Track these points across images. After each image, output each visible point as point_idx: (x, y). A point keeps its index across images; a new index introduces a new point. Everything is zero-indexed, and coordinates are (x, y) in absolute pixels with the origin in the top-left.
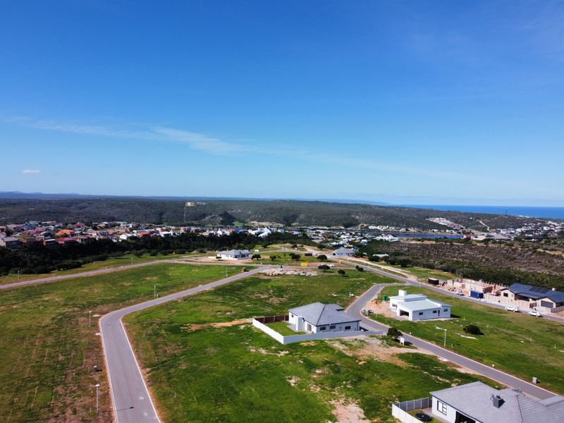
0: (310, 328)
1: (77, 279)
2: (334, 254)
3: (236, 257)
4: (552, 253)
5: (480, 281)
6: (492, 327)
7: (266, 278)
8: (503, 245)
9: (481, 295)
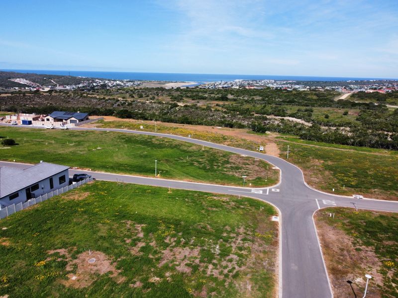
4: (91, 96)
8: (62, 94)
9: (30, 123)
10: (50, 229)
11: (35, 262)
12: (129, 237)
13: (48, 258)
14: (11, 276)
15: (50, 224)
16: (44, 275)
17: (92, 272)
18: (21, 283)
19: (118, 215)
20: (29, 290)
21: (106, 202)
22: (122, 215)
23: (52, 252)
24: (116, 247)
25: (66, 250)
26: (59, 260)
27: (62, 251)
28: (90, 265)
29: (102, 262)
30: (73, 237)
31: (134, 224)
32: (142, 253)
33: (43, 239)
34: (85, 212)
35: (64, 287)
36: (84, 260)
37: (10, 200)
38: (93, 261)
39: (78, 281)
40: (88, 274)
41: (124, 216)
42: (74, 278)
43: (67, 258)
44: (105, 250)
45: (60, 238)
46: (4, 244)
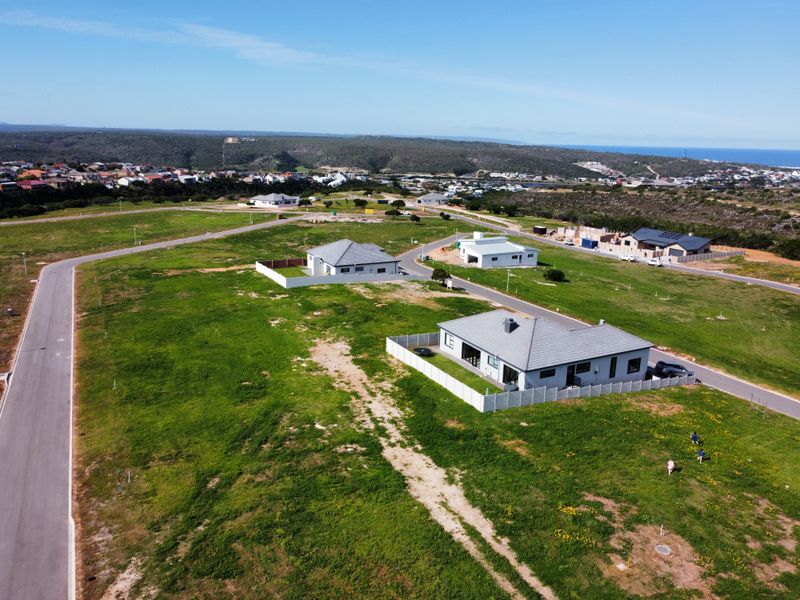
0: (329, 270)
1: (29, 225)
2: (419, 202)
3: (277, 203)
4: (723, 202)
5: (604, 229)
6: (586, 275)
7: (307, 225)
8: (662, 193)
9: (595, 244)
10: (595, 453)
11: (561, 503)
12: (758, 537)
13: (582, 506)
14: (519, 509)
15: (595, 444)
16: (571, 533)
17: (660, 574)
18: (531, 530)
19: (739, 477)
20: (542, 548)
21: (717, 439)
22: (748, 481)
23: (590, 498)
24: (723, 546)
25: (618, 505)
26: (601, 518)
27: (609, 505)
28: (656, 555)
29: (684, 563)
30: (635, 485)
31: (777, 511)
32: (782, 588)
33: (581, 467)
34: (667, 444)
35: (600, 574)
36: (647, 541)
37: (541, 377)
38: (666, 551)
39: (628, 576)
40: (649, 572)
41: (753, 485)
42: (621, 566)
43: (614, 522)
44: (696, 542)
45: (610, 477)
46: (518, 450)
